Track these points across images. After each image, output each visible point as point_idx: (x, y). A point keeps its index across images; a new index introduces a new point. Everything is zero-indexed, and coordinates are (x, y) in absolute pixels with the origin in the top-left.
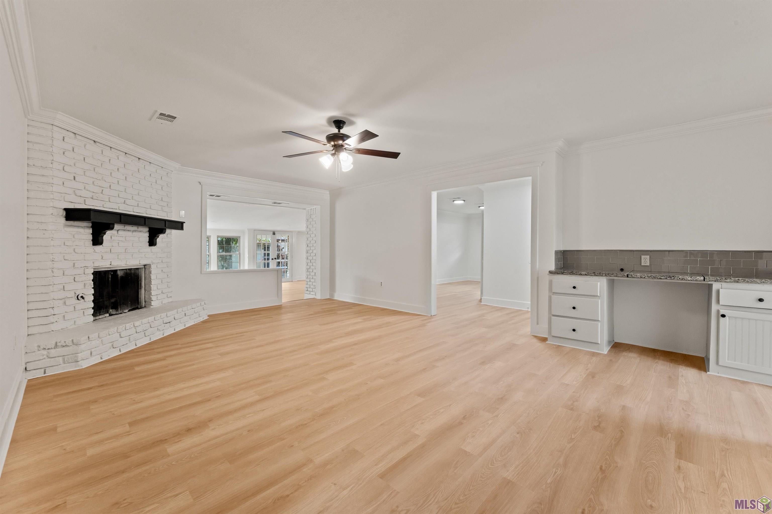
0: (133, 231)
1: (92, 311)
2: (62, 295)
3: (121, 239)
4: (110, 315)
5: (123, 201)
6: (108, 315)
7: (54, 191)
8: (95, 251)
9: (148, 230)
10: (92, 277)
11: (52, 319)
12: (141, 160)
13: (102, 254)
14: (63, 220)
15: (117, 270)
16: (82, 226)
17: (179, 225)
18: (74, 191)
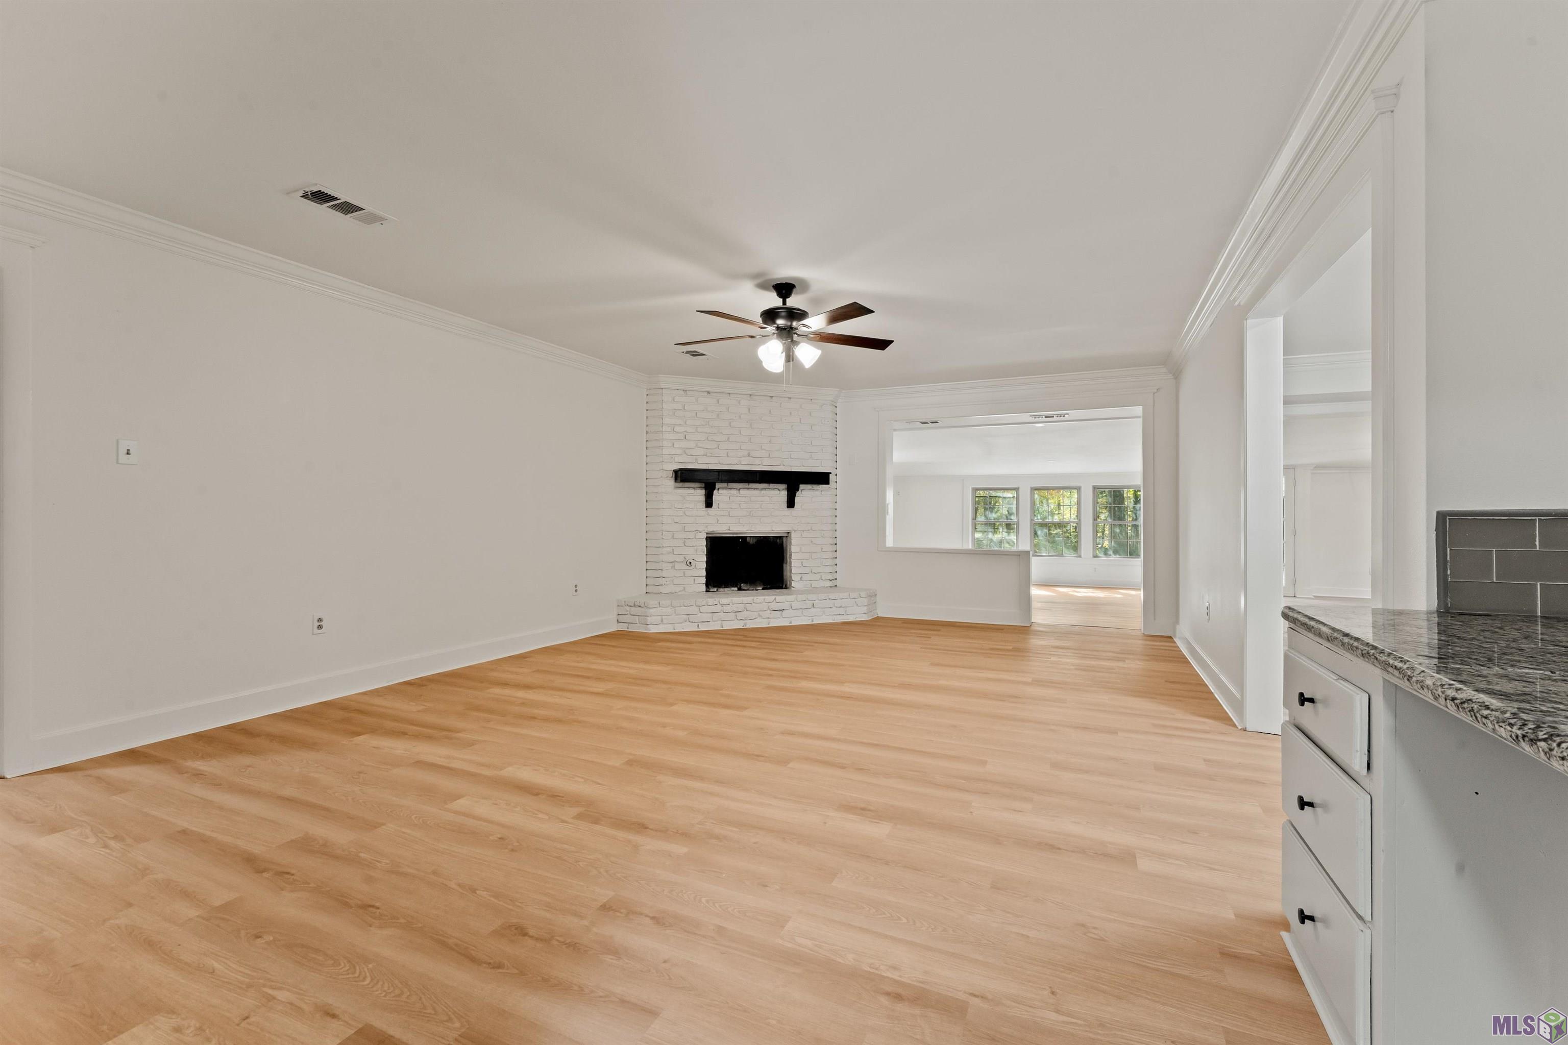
0: (762, 489)
1: (704, 580)
2: (671, 558)
3: (743, 499)
4: (740, 589)
5: (746, 453)
6: (736, 589)
7: (664, 453)
8: (708, 515)
9: (786, 487)
10: (705, 543)
11: (662, 581)
12: (773, 398)
13: (717, 517)
14: (672, 482)
15: (746, 537)
16: (695, 486)
17: (822, 478)
18: (685, 451)
